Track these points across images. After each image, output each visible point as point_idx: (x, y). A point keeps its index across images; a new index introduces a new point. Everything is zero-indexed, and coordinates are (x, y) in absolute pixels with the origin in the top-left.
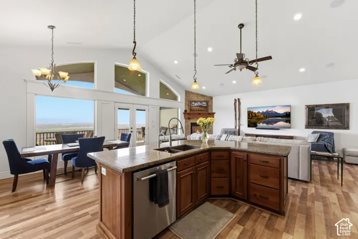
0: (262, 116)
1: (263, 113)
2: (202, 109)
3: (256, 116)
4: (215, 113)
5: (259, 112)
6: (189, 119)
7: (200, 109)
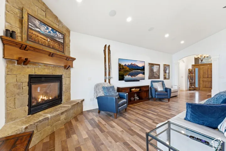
0: (128, 69)
1: (129, 66)
2: (56, 45)
3: (123, 68)
4: (74, 59)
5: (125, 65)
6: (26, 62)
7: (52, 43)
